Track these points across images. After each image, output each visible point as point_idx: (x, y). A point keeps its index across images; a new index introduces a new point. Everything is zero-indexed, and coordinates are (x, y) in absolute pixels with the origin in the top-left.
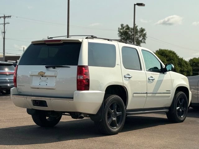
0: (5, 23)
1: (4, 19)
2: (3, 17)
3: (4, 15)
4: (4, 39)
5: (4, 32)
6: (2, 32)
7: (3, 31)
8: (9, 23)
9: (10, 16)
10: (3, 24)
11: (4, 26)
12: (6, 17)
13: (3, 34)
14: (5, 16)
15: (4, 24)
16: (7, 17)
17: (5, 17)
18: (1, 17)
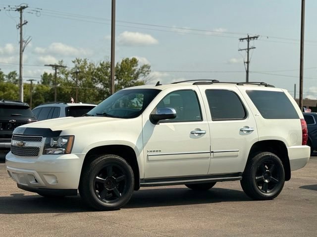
0: (250, 47)
1: (247, 42)
2: (246, 39)
3: (248, 36)
4: (247, 72)
5: (248, 63)
6: (245, 62)
7: (246, 61)
8: (254, 48)
9: (257, 37)
10: (245, 49)
11: (248, 52)
12: (251, 38)
13: (246, 64)
14: (250, 37)
15: (248, 49)
16: (252, 39)
17: (249, 39)
18: (243, 39)
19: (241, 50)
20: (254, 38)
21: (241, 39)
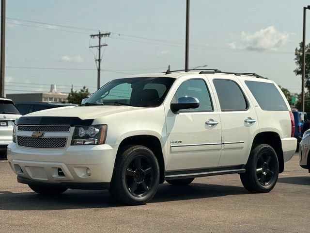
0: (101, 45)
1: (98, 39)
2: (97, 35)
3: (100, 33)
4: (99, 70)
5: (99, 60)
6: (96, 60)
7: (98, 58)
8: (106, 45)
9: (109, 34)
10: (97, 47)
11: (100, 50)
12: (102, 35)
13: (98, 62)
14: (101, 33)
15: (100, 46)
16: (104, 36)
17: (100, 35)
18: (94, 36)
19: (92, 47)
20: (106, 35)
21: (92, 36)
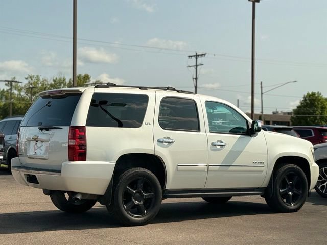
0: (198, 64)
1: (195, 59)
2: (194, 56)
3: (196, 54)
4: (196, 87)
5: (196, 79)
6: (193, 79)
7: (195, 77)
8: (202, 65)
9: (205, 55)
10: (194, 66)
11: (196, 69)
12: (199, 55)
13: (194, 80)
14: (198, 54)
15: (197, 66)
17: (197, 56)
18: (191, 56)
19: (190, 67)
20: (202, 55)
21: (189, 56)
